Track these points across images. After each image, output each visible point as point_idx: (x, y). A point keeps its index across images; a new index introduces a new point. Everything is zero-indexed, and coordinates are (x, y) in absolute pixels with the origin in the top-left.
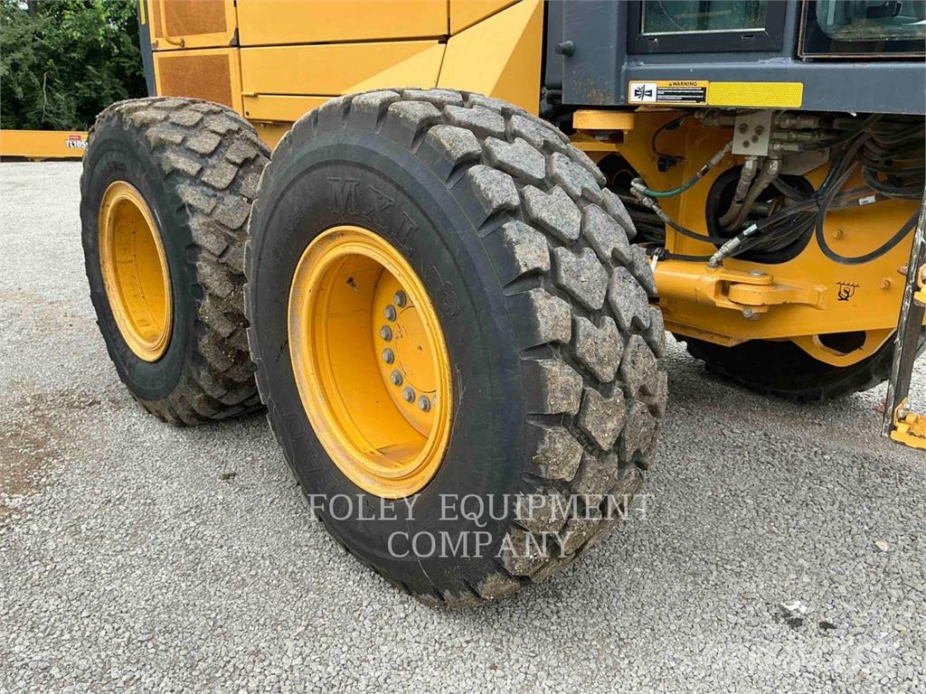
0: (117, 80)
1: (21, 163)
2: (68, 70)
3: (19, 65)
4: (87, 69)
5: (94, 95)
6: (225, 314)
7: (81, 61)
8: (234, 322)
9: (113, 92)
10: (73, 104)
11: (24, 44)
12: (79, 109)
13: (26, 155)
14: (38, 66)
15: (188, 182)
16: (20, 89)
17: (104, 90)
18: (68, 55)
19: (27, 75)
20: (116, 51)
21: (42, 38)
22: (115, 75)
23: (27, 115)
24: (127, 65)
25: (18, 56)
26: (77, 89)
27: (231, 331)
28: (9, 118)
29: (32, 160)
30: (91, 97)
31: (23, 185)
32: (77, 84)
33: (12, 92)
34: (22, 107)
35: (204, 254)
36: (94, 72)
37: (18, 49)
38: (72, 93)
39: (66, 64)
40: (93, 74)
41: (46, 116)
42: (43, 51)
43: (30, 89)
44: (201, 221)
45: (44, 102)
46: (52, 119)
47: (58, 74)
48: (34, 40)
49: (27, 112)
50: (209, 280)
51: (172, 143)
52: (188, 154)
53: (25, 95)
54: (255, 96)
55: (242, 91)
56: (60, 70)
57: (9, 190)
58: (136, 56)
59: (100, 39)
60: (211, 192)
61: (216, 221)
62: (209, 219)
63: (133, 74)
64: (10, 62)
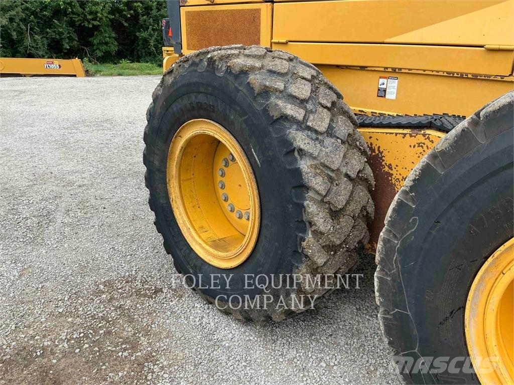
0: (71, 28)
1: (18, 78)
2: (42, 22)
3: (13, 19)
4: (54, 22)
5: (58, 37)
6: (323, 247)
7: (50, 17)
8: (328, 252)
9: (69, 35)
10: (46, 42)
11: (16, 6)
12: (49, 45)
13: (21, 73)
14: (25, 19)
15: (295, 127)
16: (15, 33)
17: (63, 34)
18: (42, 14)
19: (19, 25)
20: (70, 10)
21: (27, 3)
22: (69, 25)
23: (18, 49)
24: (77, 19)
25: (13, 13)
26: (47, 33)
27: (325, 260)
28: (8, 50)
29: (25, 76)
30: (55, 38)
31: (24, 92)
32: (48, 30)
33: (10, 35)
34: (16, 44)
35: (311, 194)
36: (58, 23)
37: (13, 9)
38: (45, 35)
39: (41, 18)
40: (57, 25)
41: (30, 49)
42: (27, 10)
43: (20, 33)
44: (309, 163)
45: (28, 41)
46: (33, 51)
47: (37, 24)
48: (22, 4)
49: (18, 47)
50: (316, 219)
51: (276, 90)
52: (291, 100)
53: (17, 36)
54: (286, 43)
55: (272, 39)
56: (37, 22)
57: (16, 95)
58: (82, 14)
59: (61, 4)
60: (314, 136)
61: (321, 163)
62: (316, 162)
63: (80, 24)
64: (8, 17)
